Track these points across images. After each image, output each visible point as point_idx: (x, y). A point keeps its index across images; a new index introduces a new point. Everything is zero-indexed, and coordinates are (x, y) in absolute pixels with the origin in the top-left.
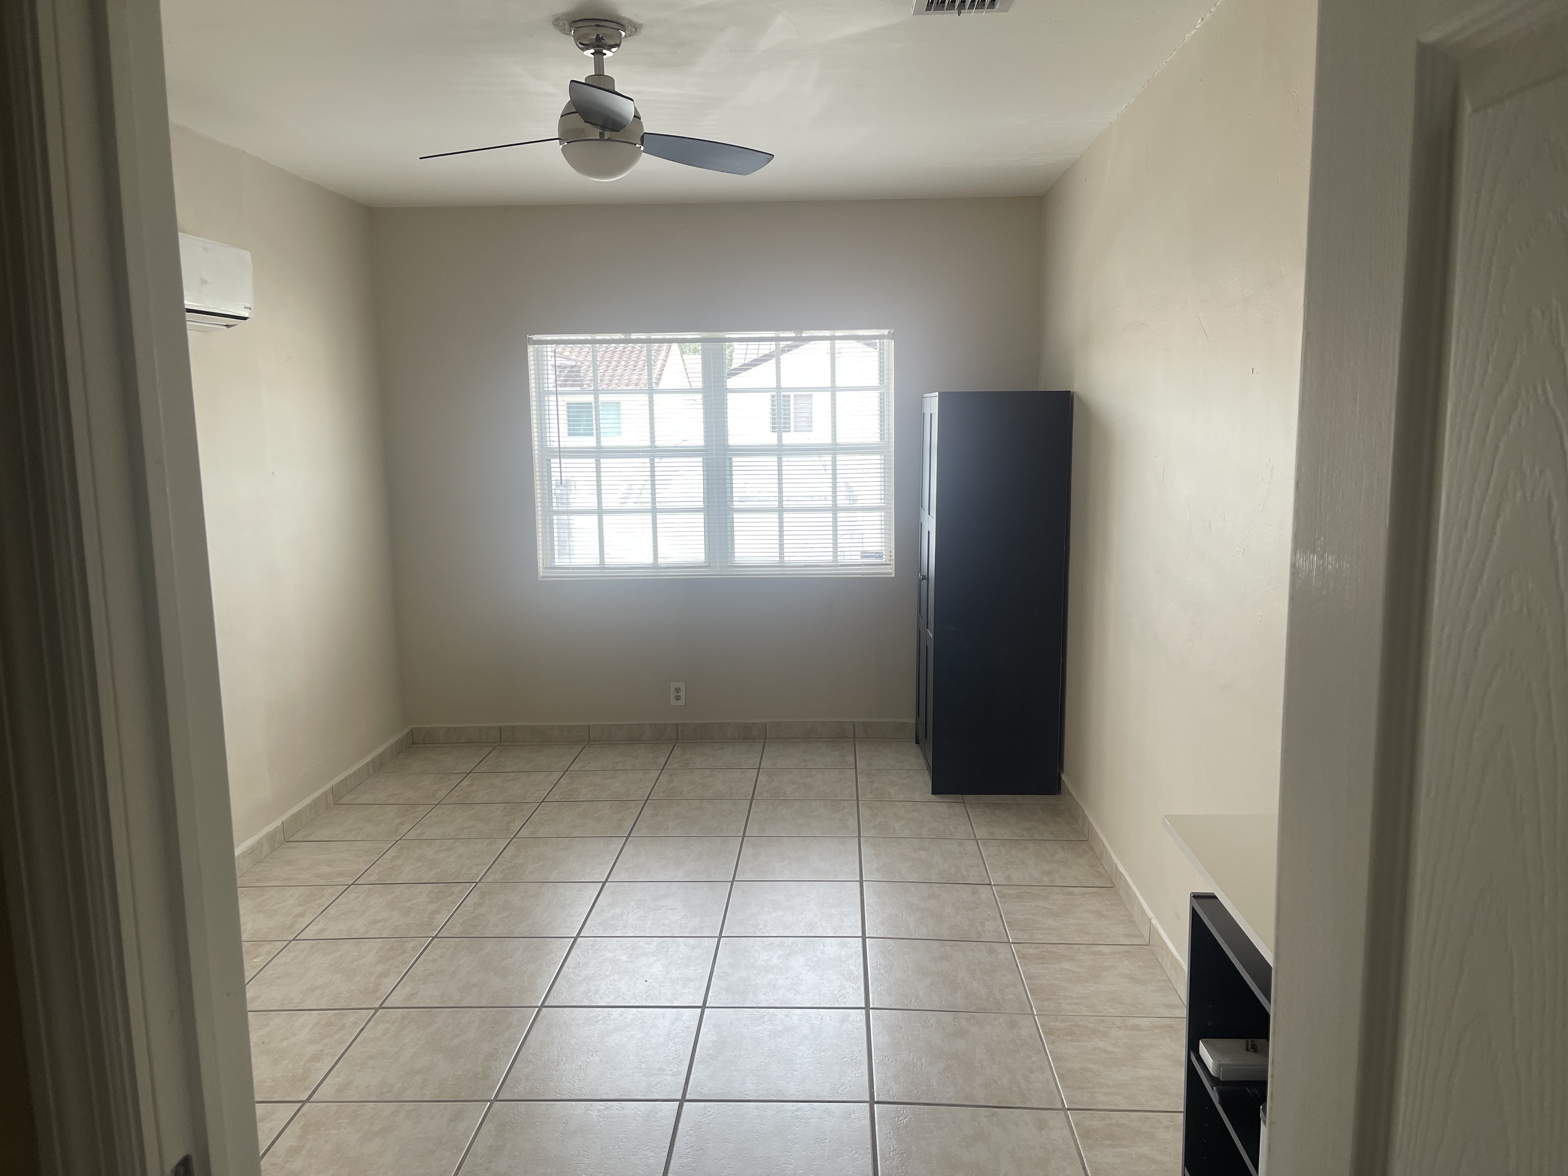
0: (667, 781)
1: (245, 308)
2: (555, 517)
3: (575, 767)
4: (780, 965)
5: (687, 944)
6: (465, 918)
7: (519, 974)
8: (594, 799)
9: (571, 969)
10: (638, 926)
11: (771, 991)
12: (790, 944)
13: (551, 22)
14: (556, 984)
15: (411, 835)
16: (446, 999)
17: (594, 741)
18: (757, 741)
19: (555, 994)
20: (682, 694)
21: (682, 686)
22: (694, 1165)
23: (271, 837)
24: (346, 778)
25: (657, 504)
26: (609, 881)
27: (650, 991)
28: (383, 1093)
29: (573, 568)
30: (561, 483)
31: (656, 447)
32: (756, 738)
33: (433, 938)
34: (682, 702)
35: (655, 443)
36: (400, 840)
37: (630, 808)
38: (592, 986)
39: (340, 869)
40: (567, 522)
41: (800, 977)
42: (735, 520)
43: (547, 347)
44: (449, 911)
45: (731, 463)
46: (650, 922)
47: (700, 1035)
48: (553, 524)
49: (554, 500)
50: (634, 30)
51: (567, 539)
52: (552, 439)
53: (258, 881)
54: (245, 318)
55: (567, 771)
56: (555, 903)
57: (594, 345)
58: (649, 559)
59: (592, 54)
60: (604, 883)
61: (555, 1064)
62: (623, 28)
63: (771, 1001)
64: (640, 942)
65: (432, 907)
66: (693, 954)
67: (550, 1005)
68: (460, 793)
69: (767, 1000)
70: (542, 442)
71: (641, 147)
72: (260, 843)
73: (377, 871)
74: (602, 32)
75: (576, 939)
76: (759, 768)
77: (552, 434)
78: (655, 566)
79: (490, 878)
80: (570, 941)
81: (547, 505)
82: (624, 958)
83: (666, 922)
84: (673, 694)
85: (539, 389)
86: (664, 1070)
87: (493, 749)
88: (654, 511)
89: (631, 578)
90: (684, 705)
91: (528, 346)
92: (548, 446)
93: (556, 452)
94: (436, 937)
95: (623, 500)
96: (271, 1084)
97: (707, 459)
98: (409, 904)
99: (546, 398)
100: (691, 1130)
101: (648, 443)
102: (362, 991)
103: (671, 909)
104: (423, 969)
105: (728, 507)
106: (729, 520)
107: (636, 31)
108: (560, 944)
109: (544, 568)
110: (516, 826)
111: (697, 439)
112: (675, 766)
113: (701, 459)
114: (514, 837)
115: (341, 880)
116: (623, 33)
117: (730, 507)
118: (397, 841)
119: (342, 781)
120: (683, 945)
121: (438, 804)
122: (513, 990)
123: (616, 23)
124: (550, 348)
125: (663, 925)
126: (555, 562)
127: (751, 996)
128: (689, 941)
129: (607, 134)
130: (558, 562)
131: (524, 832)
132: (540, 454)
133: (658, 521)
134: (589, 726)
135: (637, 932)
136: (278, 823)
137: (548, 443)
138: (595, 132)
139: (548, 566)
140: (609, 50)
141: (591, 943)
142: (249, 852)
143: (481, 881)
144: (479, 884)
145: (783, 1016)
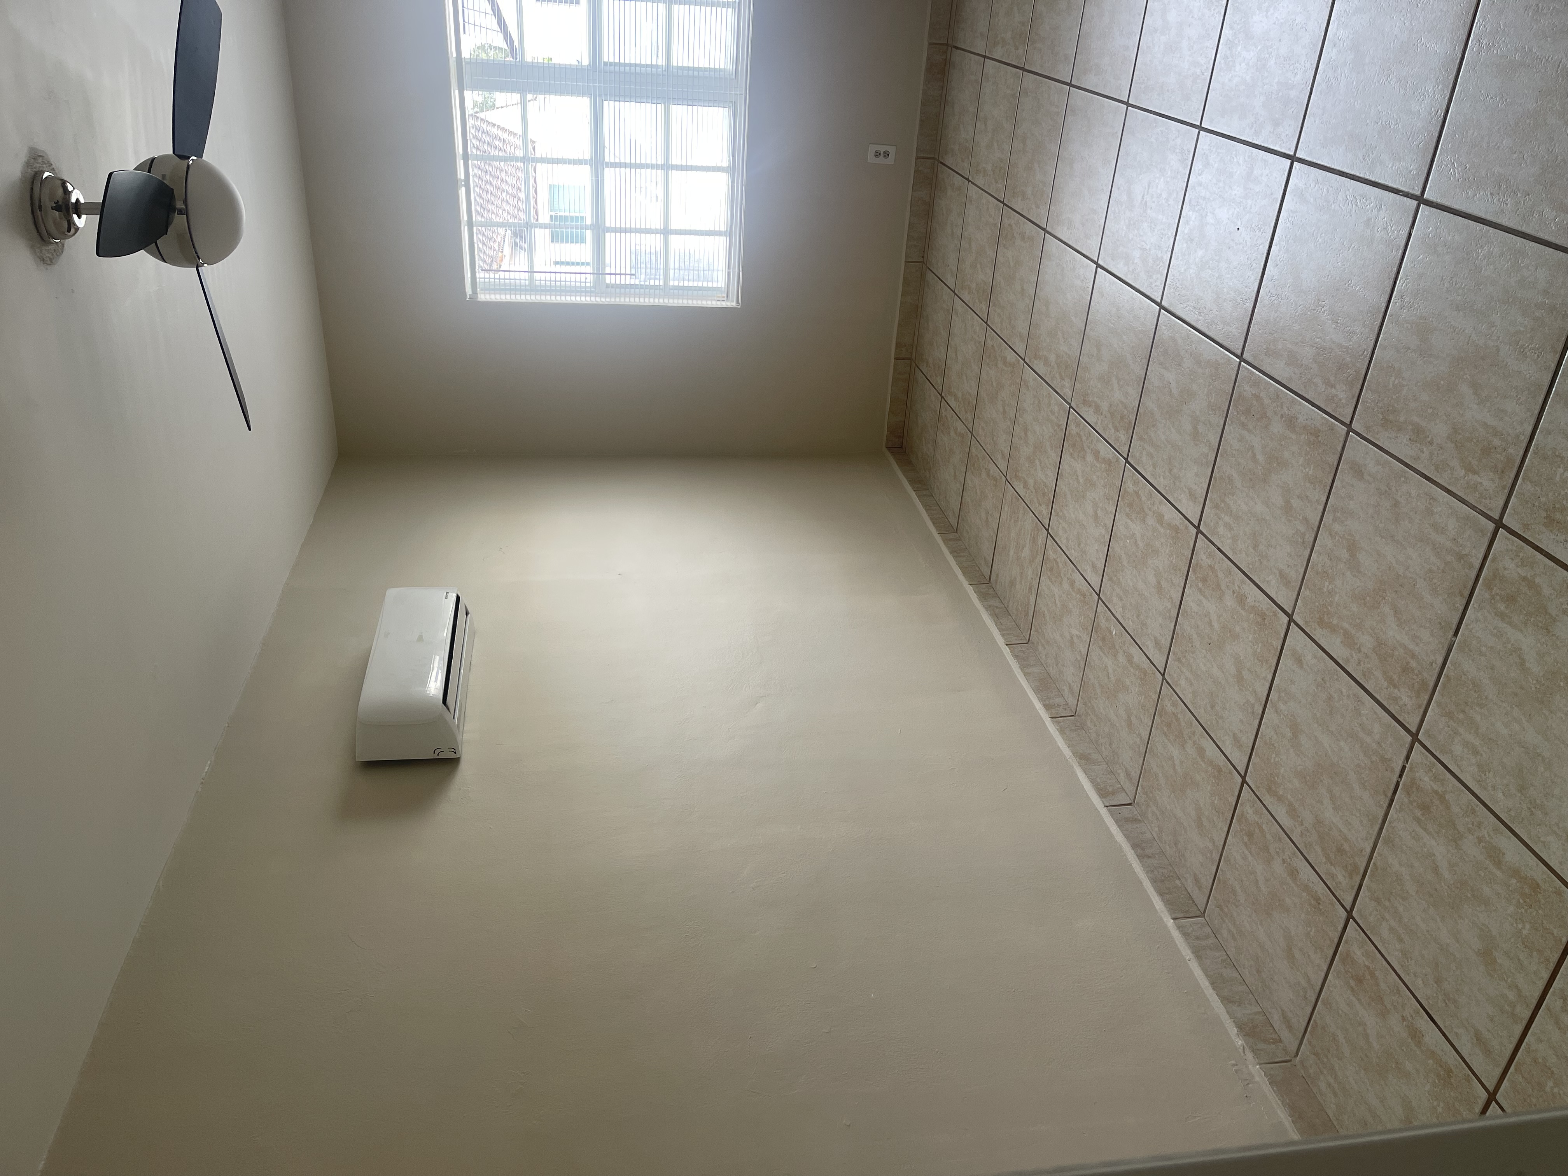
0: (983, 177)
1: (446, 598)
2: (671, 283)
3: (951, 282)
4: (1259, 48)
5: (1200, 172)
6: (1110, 425)
7: (1192, 377)
8: (992, 265)
9: (1201, 318)
10: (1162, 231)
11: (1293, 64)
12: (1231, 32)
13: (48, 267)
14: (1216, 338)
15: (1003, 465)
16: (1204, 460)
17: (923, 257)
18: (948, 57)
19: (1229, 340)
20: (882, 149)
21: (873, 149)
22: (1519, 195)
23: (983, 597)
24: (931, 519)
25: (659, 162)
26: (1096, 260)
27: (1253, 226)
28: (1303, 542)
29: (729, 268)
30: (633, 275)
31: (592, 159)
32: (945, 58)
33: (1127, 461)
34: (892, 150)
35: (587, 160)
36: (1006, 477)
37: (1010, 225)
38: (1229, 296)
39: (1029, 539)
40: (677, 271)
41: (1282, 21)
42: (680, 64)
43: (479, 278)
44: (1098, 440)
45: (611, 64)
46: (1160, 217)
47: (1333, 167)
48: (679, 286)
49: (652, 283)
50: (40, 160)
51: (696, 272)
52: (583, 280)
53: (1027, 614)
54: (458, 598)
55: (954, 292)
56: (1112, 325)
57: (474, 223)
58: (723, 179)
59: (79, 217)
60: (1099, 266)
61: (1322, 353)
62: (38, 174)
63: (1308, 65)
64: (1184, 231)
65: (1090, 458)
66: (1216, 165)
67: (1241, 347)
68: (963, 409)
69: (1305, 71)
70: (587, 292)
71: (193, 160)
72: (987, 608)
73: (1037, 505)
74: (48, 204)
75: (1162, 307)
76: (985, 57)
77: (578, 280)
78: (731, 170)
79: (1067, 392)
80: (1164, 314)
81: (657, 292)
82: (1200, 253)
83: (1164, 196)
84: (881, 160)
85: (526, 290)
86: (1369, 220)
87: (918, 367)
88: (667, 167)
89: (743, 202)
90: (895, 147)
91: (479, 300)
92: (592, 285)
93: (598, 279)
94: (1126, 459)
95: (654, 199)
96: (1260, 645)
97: (606, 95)
98: (1081, 480)
99: (537, 283)
100: (1468, 193)
101: (588, 168)
102: (1173, 542)
103: (1148, 189)
104: (1162, 477)
105: (664, 73)
106: (680, 73)
107: (41, 156)
108: (1165, 326)
109: (728, 300)
110: (1010, 356)
111: (582, 104)
112: (966, 164)
113: (606, 103)
114: (1024, 360)
115: (1041, 540)
116: (46, 174)
117: (664, 69)
118: (1007, 480)
119: (934, 524)
120: (1200, 178)
121: (971, 433)
122: (1211, 387)
123: (33, 184)
124: (480, 275)
125: (1167, 200)
126: (722, 287)
127: (1293, 93)
128: (1196, 168)
129: (180, 205)
130: (721, 283)
131: (1020, 348)
132: (600, 295)
133: (679, 163)
134: (906, 262)
135: (1170, 234)
136: (970, 590)
137: (588, 285)
138: (179, 220)
139: (725, 296)
140: (70, 193)
141: (1172, 290)
142: (996, 619)
143: (1070, 402)
144: (1073, 405)
145: (1335, 50)
